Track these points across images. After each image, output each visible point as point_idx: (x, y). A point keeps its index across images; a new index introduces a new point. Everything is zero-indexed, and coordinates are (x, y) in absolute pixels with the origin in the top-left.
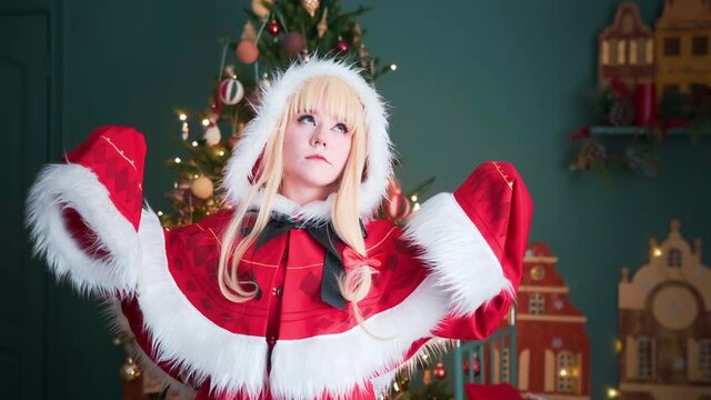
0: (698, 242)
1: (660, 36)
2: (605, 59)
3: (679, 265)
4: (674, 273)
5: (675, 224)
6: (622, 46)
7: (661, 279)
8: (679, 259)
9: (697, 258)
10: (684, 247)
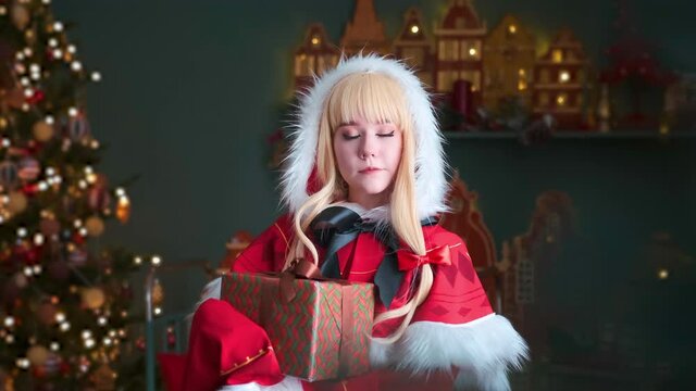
2: (298, 72)
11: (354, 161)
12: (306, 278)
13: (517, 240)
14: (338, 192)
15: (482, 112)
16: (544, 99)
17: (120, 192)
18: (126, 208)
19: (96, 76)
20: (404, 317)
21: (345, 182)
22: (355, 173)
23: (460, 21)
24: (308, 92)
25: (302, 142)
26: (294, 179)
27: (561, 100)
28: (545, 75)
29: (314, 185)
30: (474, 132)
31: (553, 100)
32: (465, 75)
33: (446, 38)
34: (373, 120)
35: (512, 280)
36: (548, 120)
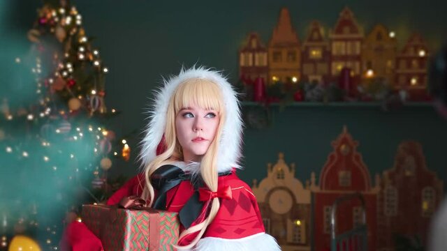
0: (293, 165)
1: (271, 51)
2: (242, 63)
3: (283, 178)
4: (280, 183)
5: (281, 155)
6: (251, 56)
7: (274, 186)
8: (283, 175)
9: (292, 174)
10: (285, 168)
11: (189, 134)
12: (123, 208)
13: (386, 173)
14: (176, 154)
15: (360, 89)
16: (402, 80)
17: (124, 142)
18: (127, 152)
19: (106, 70)
20: (199, 232)
21: (181, 147)
22: (190, 141)
23: (346, 29)
24: (160, 91)
25: (154, 122)
26: (147, 145)
27: (414, 81)
28: (403, 64)
29: (161, 149)
30: (353, 102)
31: (409, 81)
32: (349, 64)
33: (337, 40)
34: (203, 107)
35: (382, 200)
36: (403, 94)
